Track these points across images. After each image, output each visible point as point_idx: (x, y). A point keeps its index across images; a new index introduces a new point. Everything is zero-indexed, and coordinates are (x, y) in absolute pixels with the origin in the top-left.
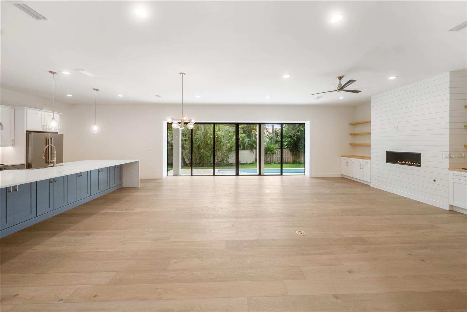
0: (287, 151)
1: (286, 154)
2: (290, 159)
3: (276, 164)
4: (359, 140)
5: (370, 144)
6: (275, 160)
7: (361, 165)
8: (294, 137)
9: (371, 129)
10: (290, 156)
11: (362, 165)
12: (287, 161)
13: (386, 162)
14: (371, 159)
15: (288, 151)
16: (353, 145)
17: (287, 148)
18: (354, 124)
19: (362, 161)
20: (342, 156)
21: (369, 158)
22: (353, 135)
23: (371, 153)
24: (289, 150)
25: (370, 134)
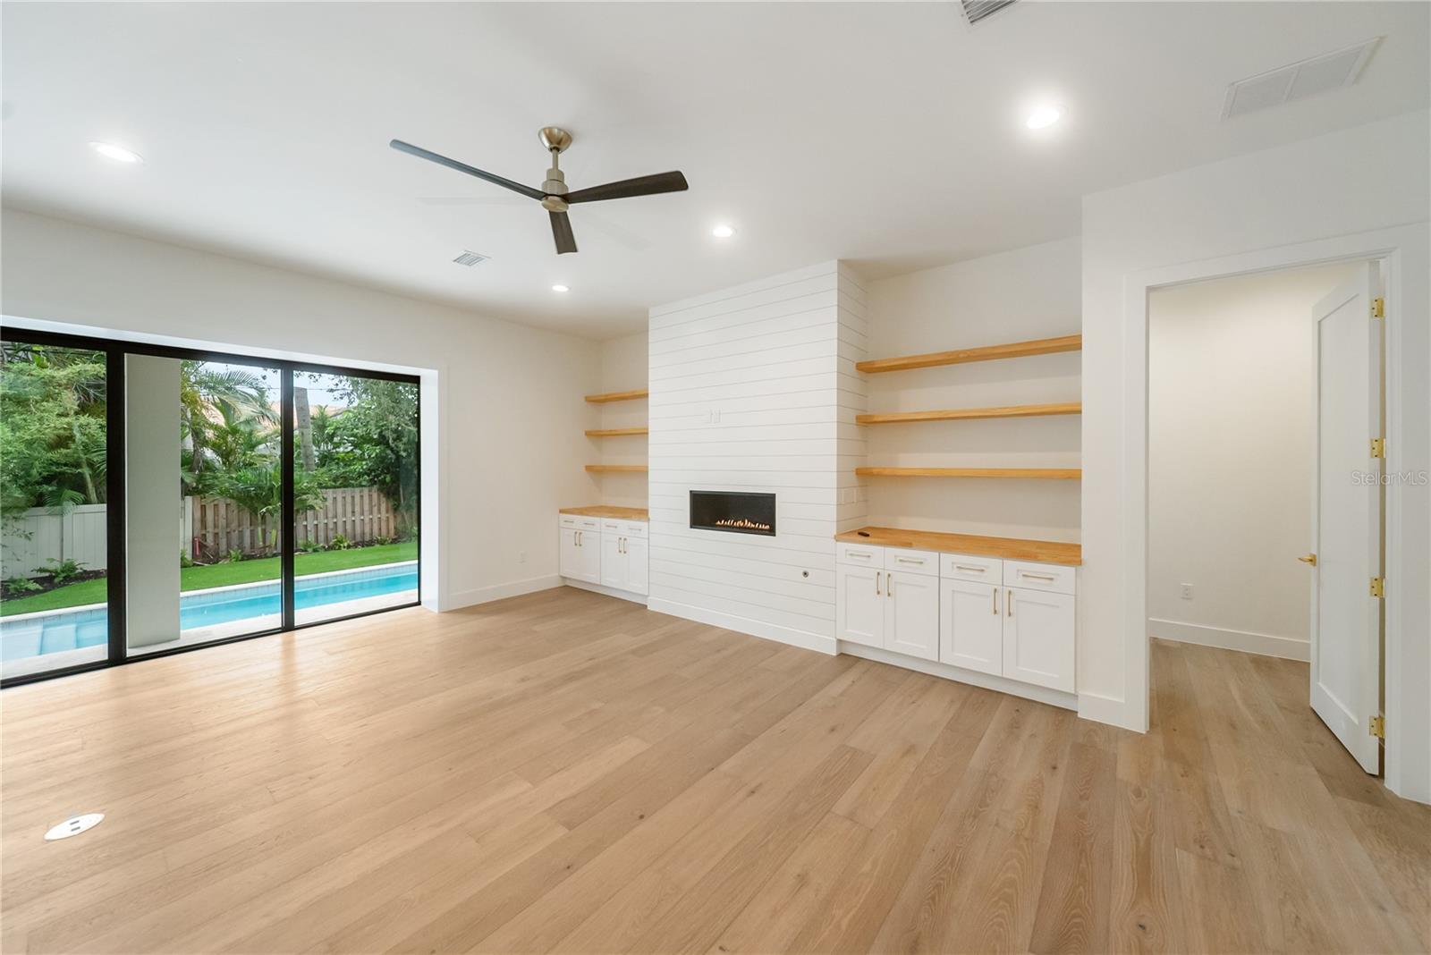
0: (370, 496)
1: (366, 507)
2: (384, 525)
3: (315, 551)
4: (614, 455)
5: (647, 467)
6: (311, 538)
7: (620, 539)
8: (394, 440)
9: (650, 417)
10: (384, 515)
11: (625, 539)
12: (371, 534)
13: (691, 527)
14: (649, 520)
15: (375, 496)
16: (595, 471)
17: (372, 482)
18: (598, 401)
19: (623, 525)
20: (561, 511)
21: (642, 513)
22: (596, 436)
23: (650, 496)
24: (380, 490)
25: (644, 434)
